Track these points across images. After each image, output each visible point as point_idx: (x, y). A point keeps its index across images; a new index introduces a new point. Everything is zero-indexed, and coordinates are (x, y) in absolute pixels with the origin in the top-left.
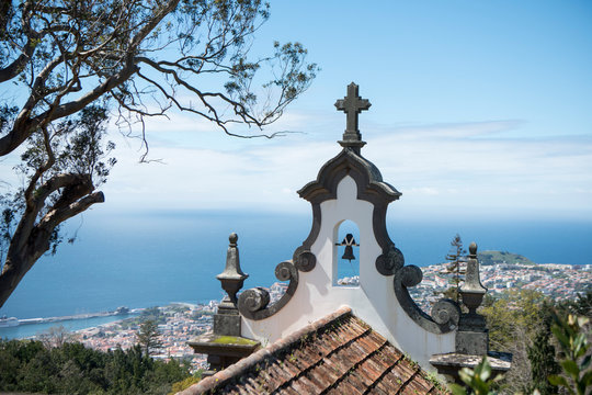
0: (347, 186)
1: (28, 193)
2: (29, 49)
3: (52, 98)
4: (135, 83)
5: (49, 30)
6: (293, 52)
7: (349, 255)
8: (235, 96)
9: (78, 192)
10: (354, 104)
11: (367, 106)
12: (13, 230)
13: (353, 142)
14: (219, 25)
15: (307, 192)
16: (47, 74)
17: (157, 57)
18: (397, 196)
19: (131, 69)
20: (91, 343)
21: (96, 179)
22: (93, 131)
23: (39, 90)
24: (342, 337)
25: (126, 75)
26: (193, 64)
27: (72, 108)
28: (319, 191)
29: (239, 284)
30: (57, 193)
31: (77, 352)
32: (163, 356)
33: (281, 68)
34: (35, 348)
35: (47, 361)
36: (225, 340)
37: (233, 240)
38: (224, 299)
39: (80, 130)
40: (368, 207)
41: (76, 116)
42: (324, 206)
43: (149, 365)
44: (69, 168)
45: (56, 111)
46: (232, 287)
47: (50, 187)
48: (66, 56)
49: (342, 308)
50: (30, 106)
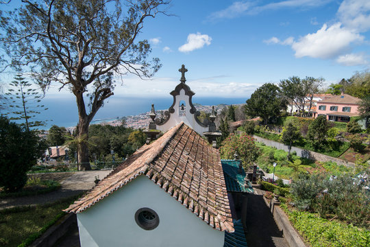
0: (182, 92)
1: (95, 93)
2: (93, 58)
3: (99, 70)
4: (119, 66)
5: (98, 53)
6: (157, 60)
7: (183, 109)
8: (143, 70)
9: (107, 93)
10: (183, 70)
11: (187, 71)
12: (93, 102)
13: (183, 80)
14: (139, 53)
15: (172, 93)
16: (98, 64)
17: (124, 60)
18: (194, 94)
19: (118, 63)
20: (111, 124)
21: (111, 89)
22: (110, 78)
23: (96, 68)
24: (184, 130)
25: (117, 65)
26: (133, 62)
27: (104, 72)
28: (175, 93)
29: (155, 117)
30: (102, 93)
31: (108, 126)
32: (127, 127)
33: (153, 64)
34: (99, 126)
35: (102, 129)
36: (152, 131)
37: (153, 106)
38: (150, 120)
39: (107, 77)
40: (188, 97)
41: (105, 74)
42: (176, 97)
43: (125, 129)
44: (104, 87)
45: (101, 73)
46: (153, 117)
47: (100, 91)
48: (102, 59)
49: (182, 122)
50: (94, 72)
